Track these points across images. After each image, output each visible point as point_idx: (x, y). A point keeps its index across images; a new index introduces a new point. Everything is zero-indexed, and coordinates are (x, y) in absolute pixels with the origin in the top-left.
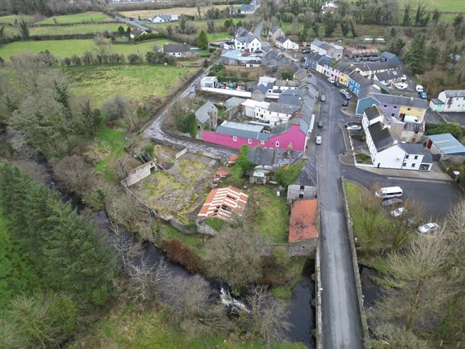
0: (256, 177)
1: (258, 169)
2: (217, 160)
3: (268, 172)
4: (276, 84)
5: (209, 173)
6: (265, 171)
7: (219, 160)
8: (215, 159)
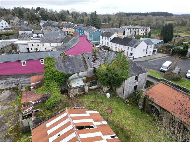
0: (76, 88)
1: (73, 79)
2: (10, 89)
3: (84, 78)
4: (35, 33)
5: (6, 107)
6: (82, 79)
7: (14, 89)
8: (7, 89)
